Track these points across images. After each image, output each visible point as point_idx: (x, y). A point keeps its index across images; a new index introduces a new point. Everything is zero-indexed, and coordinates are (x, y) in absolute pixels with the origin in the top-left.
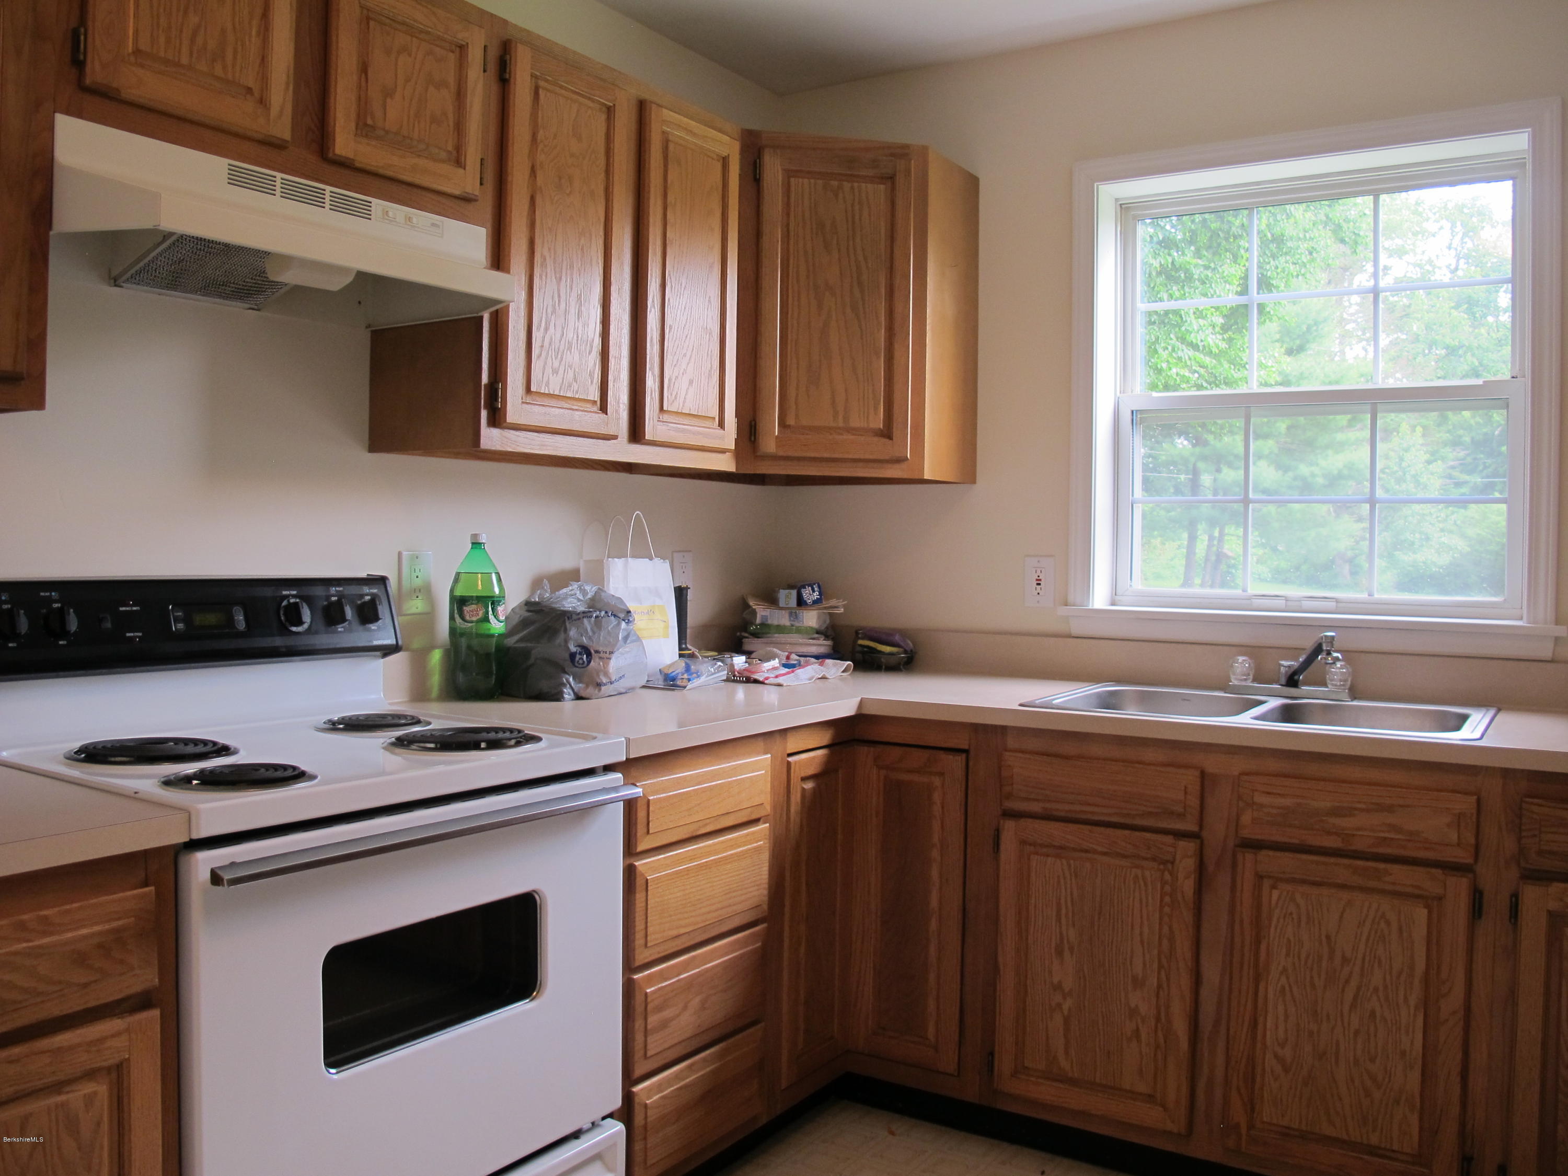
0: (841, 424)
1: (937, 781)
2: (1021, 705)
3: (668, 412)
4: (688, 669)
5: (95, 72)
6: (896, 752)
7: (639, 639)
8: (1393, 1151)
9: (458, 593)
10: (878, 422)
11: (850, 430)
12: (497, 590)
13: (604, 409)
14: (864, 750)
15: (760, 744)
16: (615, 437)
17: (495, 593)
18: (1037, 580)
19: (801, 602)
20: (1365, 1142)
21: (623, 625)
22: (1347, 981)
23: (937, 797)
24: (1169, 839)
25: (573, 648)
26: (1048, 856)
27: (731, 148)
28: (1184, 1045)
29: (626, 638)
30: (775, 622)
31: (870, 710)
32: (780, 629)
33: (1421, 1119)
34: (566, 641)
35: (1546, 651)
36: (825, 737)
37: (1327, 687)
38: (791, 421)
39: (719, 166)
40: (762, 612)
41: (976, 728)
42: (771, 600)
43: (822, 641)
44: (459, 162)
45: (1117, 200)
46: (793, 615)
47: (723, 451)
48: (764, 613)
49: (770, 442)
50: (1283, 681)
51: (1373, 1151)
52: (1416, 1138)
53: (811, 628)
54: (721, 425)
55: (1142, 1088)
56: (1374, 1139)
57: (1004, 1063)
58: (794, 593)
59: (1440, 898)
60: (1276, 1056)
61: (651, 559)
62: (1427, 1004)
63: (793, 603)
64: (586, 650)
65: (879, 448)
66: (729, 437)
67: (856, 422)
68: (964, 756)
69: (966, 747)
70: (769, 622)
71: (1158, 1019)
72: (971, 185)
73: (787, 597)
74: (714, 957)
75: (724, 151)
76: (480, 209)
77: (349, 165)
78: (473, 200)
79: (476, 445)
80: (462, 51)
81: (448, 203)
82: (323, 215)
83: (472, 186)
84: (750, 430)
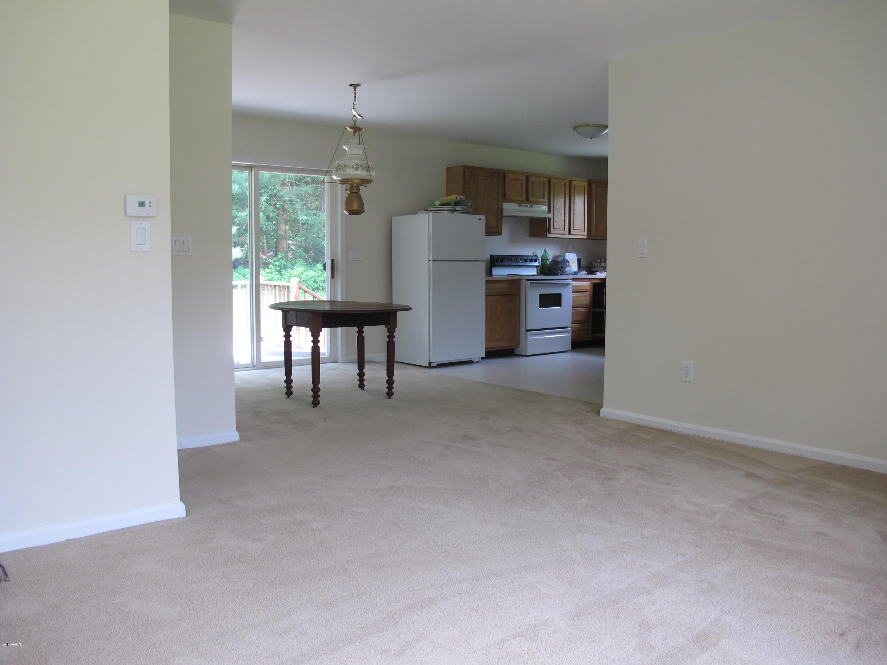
4: (579, 271)
5: (507, 198)
7: (570, 266)
9: (543, 258)
13: (564, 230)
15: (589, 280)
16: (566, 234)
17: (548, 258)
19: (601, 261)
21: (569, 263)
27: (586, 184)
29: (568, 265)
32: (597, 267)
34: (560, 266)
38: (597, 230)
39: (583, 188)
40: (593, 263)
42: (596, 262)
44: (544, 198)
46: (600, 264)
47: (585, 235)
49: (593, 234)
54: (584, 231)
58: (599, 260)
61: (573, 254)
63: (599, 262)
64: (562, 267)
66: (586, 233)
70: (596, 265)
74: (580, 310)
75: (584, 185)
76: (547, 203)
77: (531, 201)
78: (546, 202)
79: (546, 237)
80: (544, 182)
81: (543, 204)
82: (528, 209)
83: (546, 200)
84: (589, 231)
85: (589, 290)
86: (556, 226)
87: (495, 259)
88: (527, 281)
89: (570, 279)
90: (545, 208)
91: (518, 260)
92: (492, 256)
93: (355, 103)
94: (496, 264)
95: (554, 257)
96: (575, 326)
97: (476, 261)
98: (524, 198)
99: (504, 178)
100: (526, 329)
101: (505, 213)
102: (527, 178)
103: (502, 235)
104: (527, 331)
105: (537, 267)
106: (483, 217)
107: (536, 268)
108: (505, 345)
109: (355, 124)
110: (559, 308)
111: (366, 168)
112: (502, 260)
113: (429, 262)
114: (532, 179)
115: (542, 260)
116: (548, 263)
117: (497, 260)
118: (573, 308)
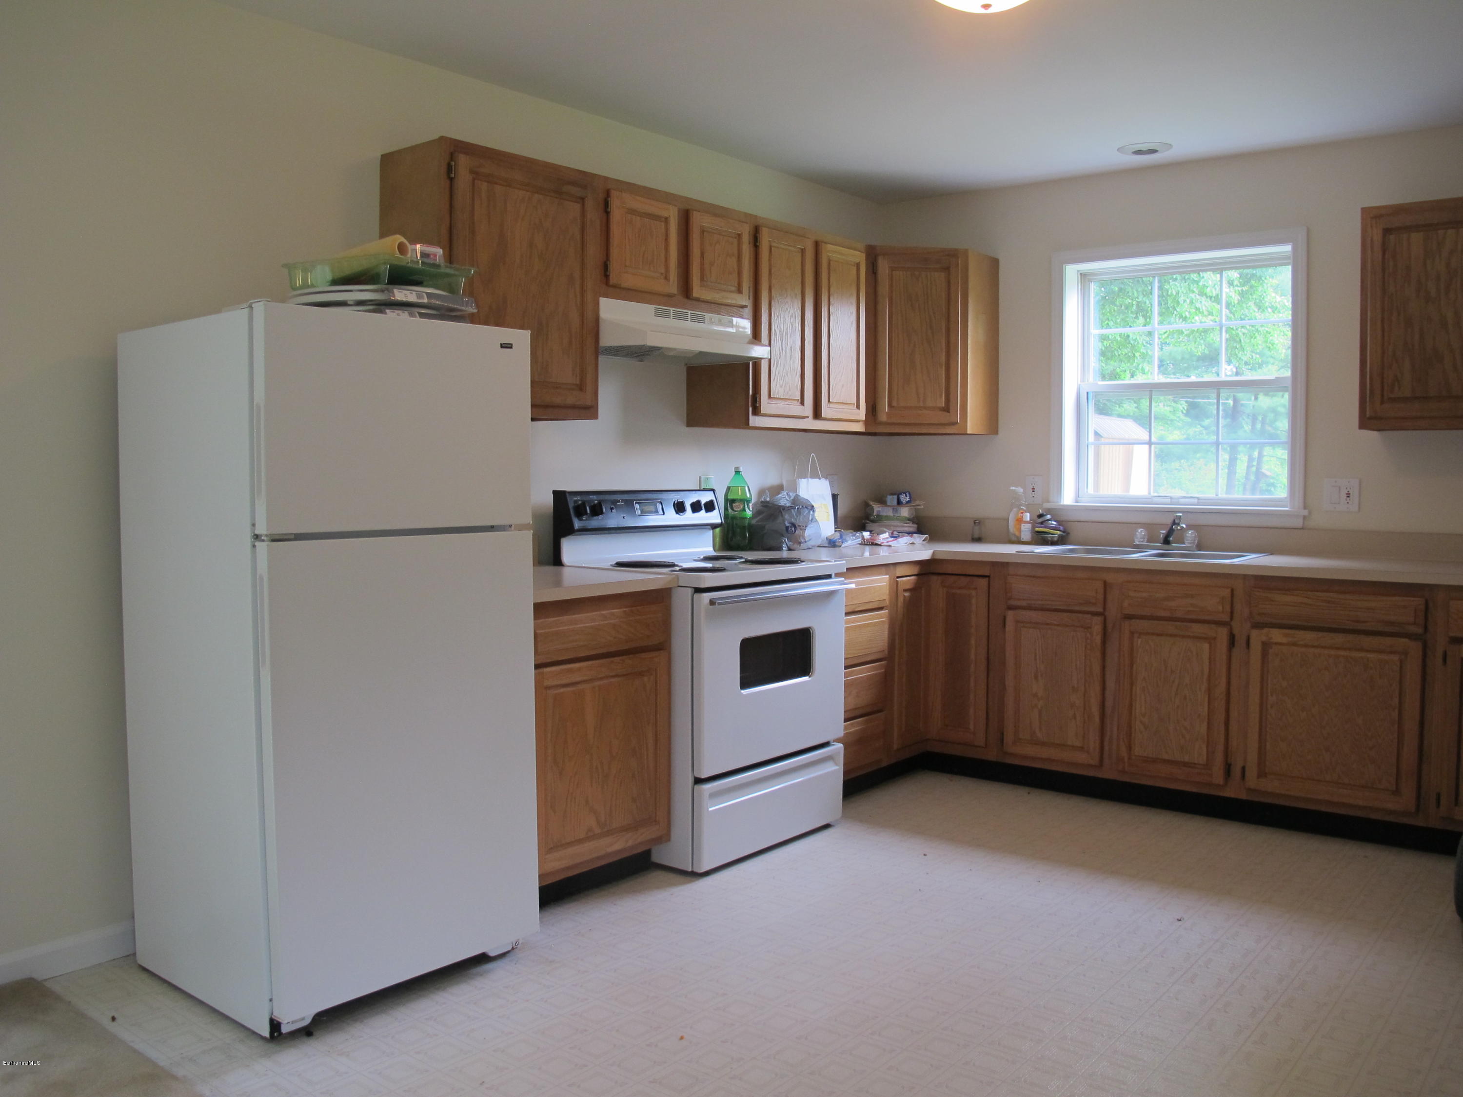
0: (921, 404)
1: (973, 593)
2: (1017, 552)
3: (832, 402)
4: (841, 537)
5: (613, 280)
6: (953, 578)
7: (815, 520)
8: (1195, 764)
9: (730, 497)
10: (942, 404)
11: (925, 408)
12: (748, 495)
13: (802, 403)
14: (935, 578)
15: (883, 569)
16: (808, 417)
17: (747, 496)
18: (1033, 489)
19: (899, 502)
20: (1182, 760)
21: (811, 512)
22: (1173, 682)
23: (974, 601)
24: (1089, 616)
25: (787, 524)
26: (1030, 628)
27: (860, 257)
28: (1097, 719)
29: (812, 520)
30: (884, 514)
31: (938, 557)
32: (888, 518)
33: (1207, 747)
34: (784, 521)
35: (1299, 523)
36: (915, 570)
37: (1185, 544)
38: (894, 404)
39: (855, 268)
40: (877, 508)
41: (994, 564)
42: (882, 501)
43: (911, 525)
44: (740, 291)
45: (1078, 271)
46: (895, 510)
47: (858, 421)
48: (878, 509)
49: (883, 417)
50: (1162, 541)
51: (1185, 764)
52: (1205, 758)
53: (906, 517)
54: (858, 407)
55: (1078, 743)
56: (1186, 759)
57: (1009, 738)
58: (896, 497)
59: (1215, 638)
60: (1141, 722)
61: (820, 479)
62: (1209, 691)
63: (895, 503)
64: (794, 525)
65: (944, 417)
66: (862, 414)
67: (930, 403)
68: (987, 579)
69: (988, 574)
70: (881, 514)
71: (1085, 709)
72: (994, 264)
73: (892, 500)
74: (863, 673)
75: (857, 261)
76: (748, 311)
77: (698, 300)
78: (746, 306)
79: (746, 424)
80: (739, 236)
81: (736, 310)
82: (689, 324)
83: (745, 300)
84: (872, 409)
85: (887, 602)
86: (777, 391)
87: (571, 505)
88: (696, 596)
89: (838, 575)
90: (745, 325)
91: (652, 508)
92: (559, 496)
94: (577, 524)
95: (761, 492)
96: (854, 727)
97: (492, 528)
98: (673, 286)
99: (606, 207)
100: (696, 776)
101: (607, 339)
102: (686, 217)
103: (596, 417)
104: (698, 781)
105: (714, 526)
106: (522, 338)
107: (712, 531)
108: (617, 847)
110: (806, 678)
112: (597, 511)
113: (253, 548)
114: (699, 221)
115: (730, 502)
116: (749, 513)
117: (580, 511)
118: (846, 668)
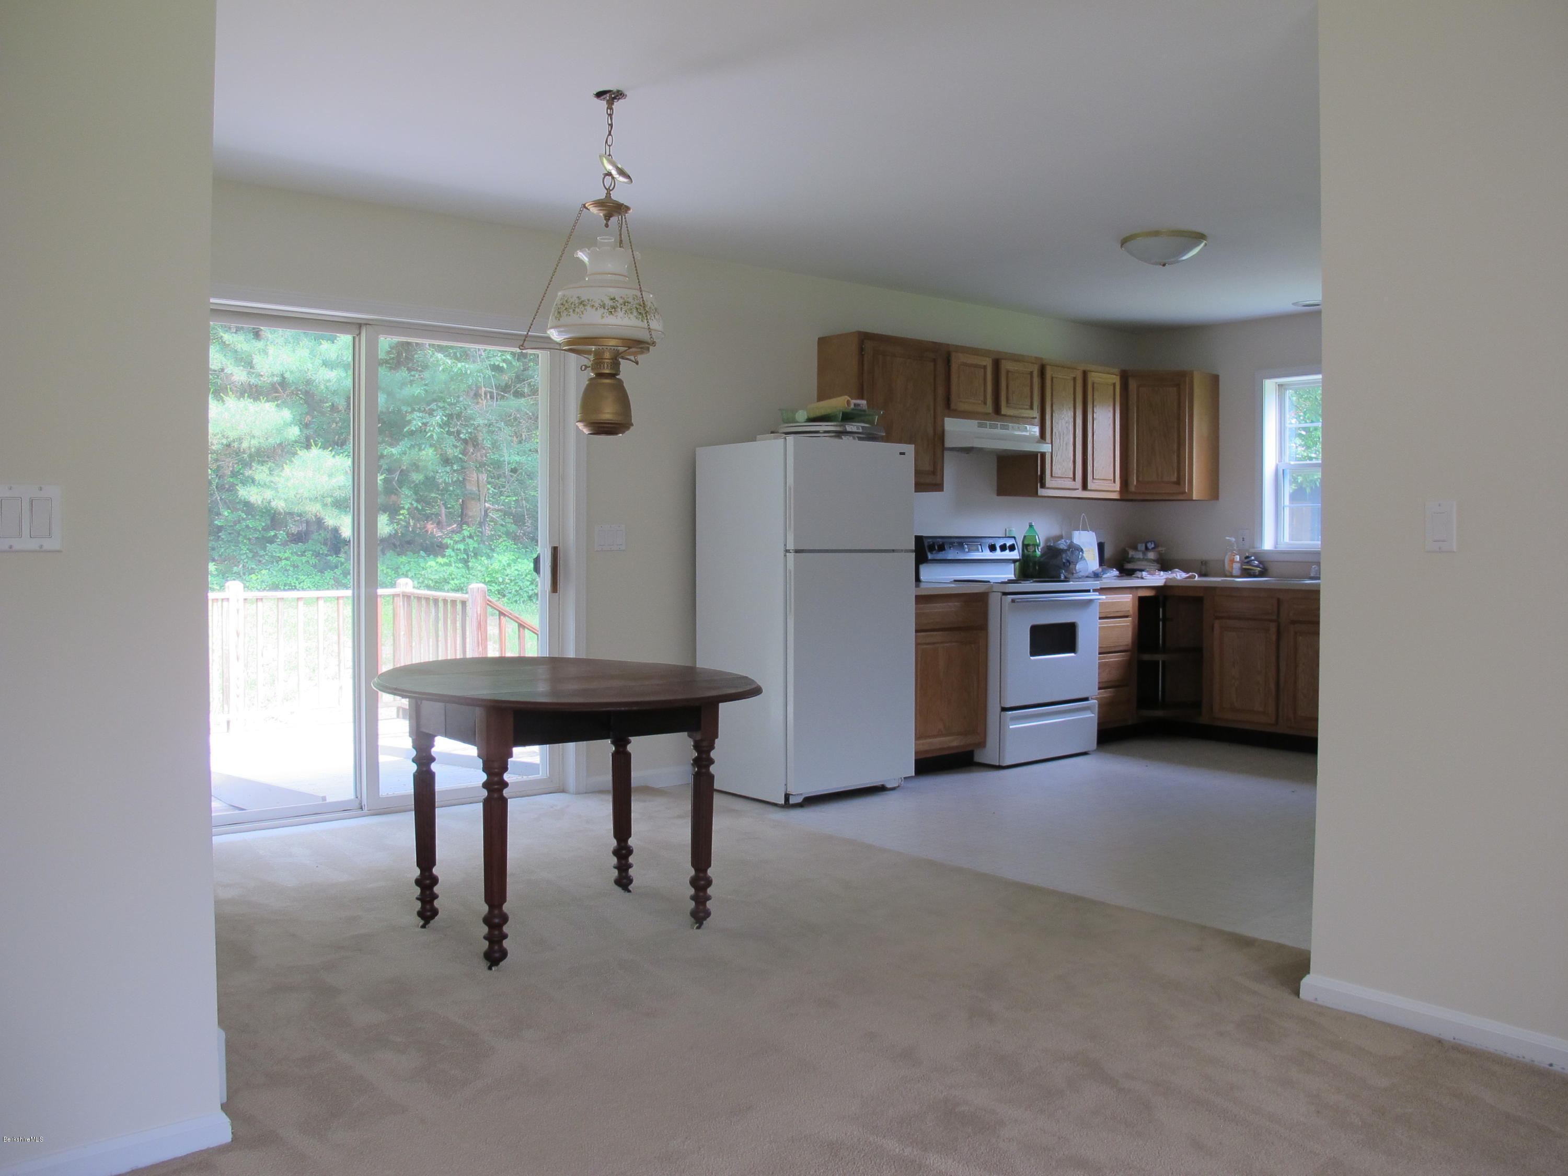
0: (1160, 480)
3: (1096, 479)
4: (1103, 571)
5: (953, 406)
7: (1085, 559)
9: (1026, 542)
10: (1174, 479)
11: (1163, 482)
12: (1038, 541)
13: (1074, 479)
15: (1128, 591)
16: (1078, 489)
17: (1036, 542)
18: (1243, 539)
19: (1147, 548)
21: (1081, 553)
24: (1268, 622)
25: (1064, 561)
26: (1230, 631)
27: (1116, 380)
28: (1274, 692)
29: (1081, 558)
30: (1137, 557)
31: (1169, 584)
32: (1139, 560)
34: (1062, 559)
36: (1153, 592)
38: (1140, 479)
39: (1112, 387)
40: (1131, 553)
41: (1206, 588)
42: (1135, 548)
43: (1155, 564)
44: (1032, 408)
45: (1276, 383)
46: (1144, 554)
47: (1115, 491)
48: (1132, 553)
49: (1132, 488)
53: (1152, 559)
54: (1114, 481)
55: (1261, 709)
57: (1216, 707)
58: (1144, 545)
60: (1302, 692)
61: (1088, 531)
63: (1143, 548)
64: (1068, 561)
65: (1175, 489)
66: (1117, 486)
67: (1166, 479)
70: (1135, 557)
71: (1266, 685)
72: (1215, 380)
73: (1141, 547)
74: (1114, 658)
75: (1114, 382)
76: (1037, 421)
77: (1005, 415)
78: (1036, 418)
79: (1035, 494)
80: (1031, 373)
81: (1029, 420)
82: (999, 431)
83: (1036, 413)
84: (1125, 483)
85: (1131, 612)
86: (1057, 471)
87: (926, 544)
88: (1003, 597)
89: (1095, 590)
90: (1036, 430)
91: (975, 548)
92: (919, 540)
93: (609, 143)
94: (930, 556)
95: (1048, 540)
96: (1106, 694)
97: (893, 551)
98: (989, 408)
99: (948, 361)
100: (1003, 706)
101: (949, 443)
102: (997, 364)
103: (943, 490)
104: (1004, 709)
105: (1014, 561)
106: (910, 449)
107: (1013, 565)
108: (955, 744)
109: (608, 195)
110: (1072, 655)
111: (637, 309)
112: (942, 548)
113: (785, 556)
114: (1006, 365)
115: (1025, 546)
116: (1038, 553)
117: (931, 548)
118: (1100, 653)
